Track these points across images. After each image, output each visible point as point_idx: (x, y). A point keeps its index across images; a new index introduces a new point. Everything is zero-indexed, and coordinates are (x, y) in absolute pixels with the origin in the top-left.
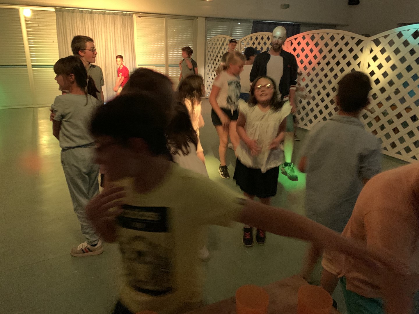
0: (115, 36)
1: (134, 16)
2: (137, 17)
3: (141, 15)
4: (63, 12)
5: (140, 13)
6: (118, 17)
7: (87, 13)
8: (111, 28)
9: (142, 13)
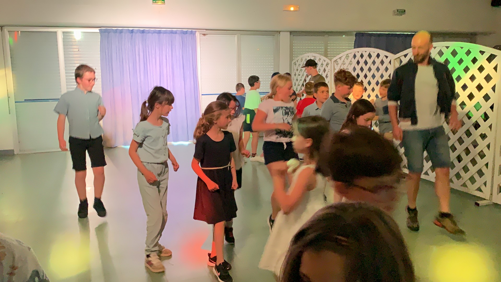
0: (172, 60)
1: (198, 34)
2: (201, 35)
3: (206, 32)
4: (109, 33)
5: (205, 30)
6: (177, 36)
7: (138, 32)
8: (167, 50)
9: (206, 30)
